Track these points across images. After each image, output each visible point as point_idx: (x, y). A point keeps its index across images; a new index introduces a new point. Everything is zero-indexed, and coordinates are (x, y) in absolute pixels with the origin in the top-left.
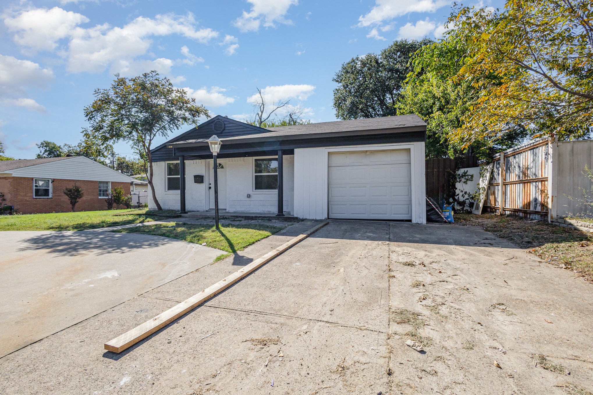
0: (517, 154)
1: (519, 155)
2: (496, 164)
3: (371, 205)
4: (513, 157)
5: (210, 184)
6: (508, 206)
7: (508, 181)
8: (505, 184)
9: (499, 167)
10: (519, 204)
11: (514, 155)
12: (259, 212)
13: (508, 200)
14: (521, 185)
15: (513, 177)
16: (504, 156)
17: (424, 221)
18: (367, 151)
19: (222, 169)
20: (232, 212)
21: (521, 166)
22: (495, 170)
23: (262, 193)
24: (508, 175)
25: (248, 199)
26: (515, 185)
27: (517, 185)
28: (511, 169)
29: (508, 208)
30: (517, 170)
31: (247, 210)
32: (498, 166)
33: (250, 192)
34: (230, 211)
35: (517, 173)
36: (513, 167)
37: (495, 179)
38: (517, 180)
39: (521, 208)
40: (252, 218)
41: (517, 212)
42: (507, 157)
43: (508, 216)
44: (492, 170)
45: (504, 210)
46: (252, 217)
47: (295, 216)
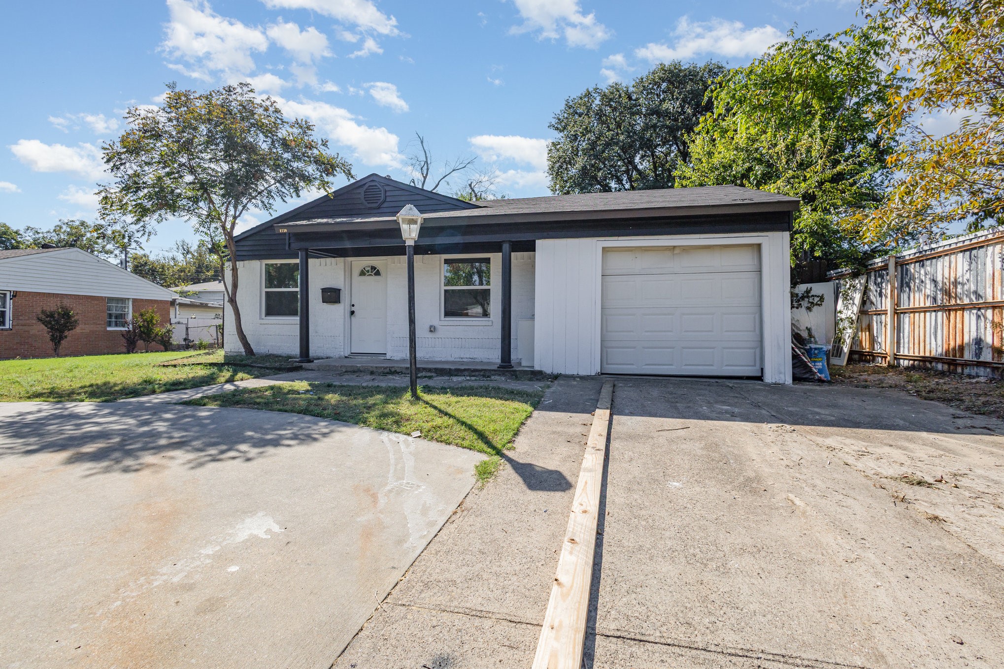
0: (927, 260)
1: (934, 261)
2: (873, 278)
3: (683, 348)
4: (917, 264)
5: (353, 305)
6: (904, 351)
7: (904, 305)
8: (898, 313)
9: (882, 283)
10: (935, 347)
11: (921, 260)
12: (452, 359)
13: (906, 340)
14: (940, 314)
15: (918, 299)
16: (896, 263)
17: (789, 380)
18: (674, 247)
19: (377, 277)
20: (398, 359)
21: (939, 278)
22: (872, 287)
23: (458, 323)
24: (904, 296)
25: (430, 335)
26: (922, 314)
27: (928, 314)
28: (912, 285)
29: (906, 353)
30: (928, 286)
31: (428, 356)
32: (879, 280)
33: (436, 322)
34: (395, 358)
35: (928, 292)
36: (917, 281)
37: (872, 303)
38: (928, 304)
39: (941, 355)
40: (450, 373)
41: (931, 362)
42: (902, 266)
43: (907, 369)
44: (866, 287)
45: (896, 357)
46: (450, 369)
47: (537, 368)
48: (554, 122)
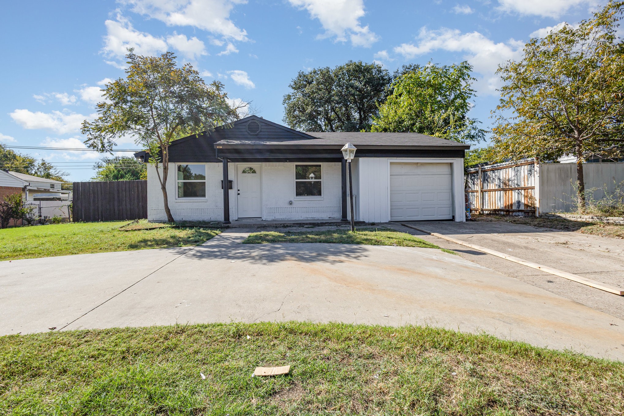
0: (496, 170)
1: (499, 171)
2: (470, 176)
3: (423, 208)
4: (491, 172)
5: (239, 190)
6: (486, 207)
7: (486, 188)
8: (482, 192)
9: (474, 179)
10: (500, 205)
11: (493, 170)
12: (302, 219)
13: (487, 203)
14: (502, 192)
15: (492, 186)
16: (482, 171)
18: (418, 163)
19: (254, 174)
21: (501, 178)
22: (469, 180)
24: (485, 185)
25: (290, 206)
26: (494, 192)
27: (496, 192)
28: (489, 180)
29: (487, 208)
30: (496, 181)
31: (288, 218)
32: (473, 178)
33: (292, 199)
35: (496, 183)
36: (491, 179)
37: (469, 187)
38: (496, 188)
39: (503, 208)
41: (498, 211)
42: (484, 172)
43: (488, 214)
44: (467, 181)
45: (482, 210)
47: (361, 220)
48: (292, 83)
